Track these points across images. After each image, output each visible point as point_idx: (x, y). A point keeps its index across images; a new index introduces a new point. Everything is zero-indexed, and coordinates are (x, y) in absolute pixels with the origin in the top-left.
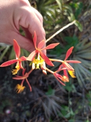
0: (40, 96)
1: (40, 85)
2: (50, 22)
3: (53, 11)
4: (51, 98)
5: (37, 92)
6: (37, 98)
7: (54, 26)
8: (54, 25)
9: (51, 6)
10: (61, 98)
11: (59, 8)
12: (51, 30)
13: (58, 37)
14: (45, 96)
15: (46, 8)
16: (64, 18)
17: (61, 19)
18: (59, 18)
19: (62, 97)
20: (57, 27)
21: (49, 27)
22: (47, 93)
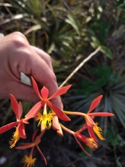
0: (72, 159)
1: (70, 142)
2: (68, 53)
3: (70, 39)
4: (88, 160)
5: (67, 154)
6: (67, 163)
7: (74, 58)
8: (75, 55)
9: (67, 33)
10: (104, 159)
11: (77, 35)
12: (71, 63)
13: (83, 71)
14: (78, 159)
15: (61, 37)
16: (86, 45)
17: (82, 47)
18: (79, 46)
19: (106, 157)
20: (79, 58)
21: (68, 59)
22: (81, 154)
